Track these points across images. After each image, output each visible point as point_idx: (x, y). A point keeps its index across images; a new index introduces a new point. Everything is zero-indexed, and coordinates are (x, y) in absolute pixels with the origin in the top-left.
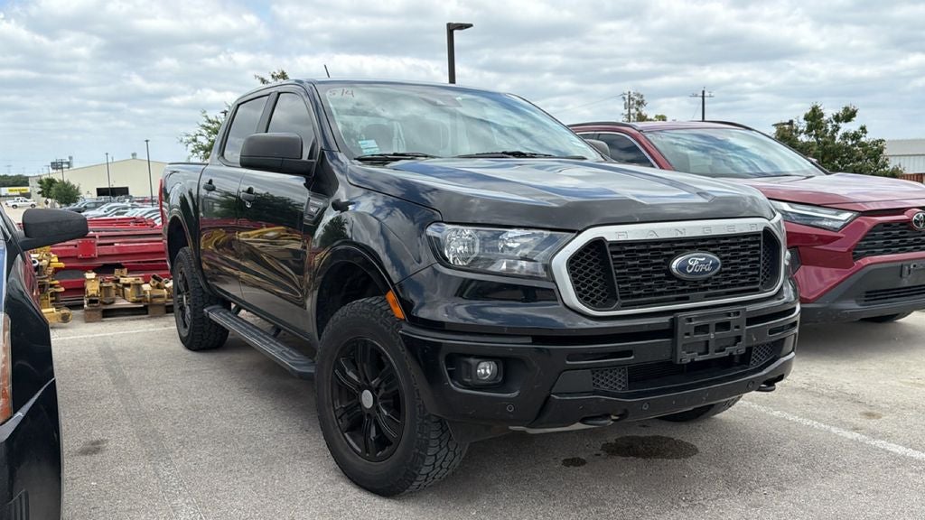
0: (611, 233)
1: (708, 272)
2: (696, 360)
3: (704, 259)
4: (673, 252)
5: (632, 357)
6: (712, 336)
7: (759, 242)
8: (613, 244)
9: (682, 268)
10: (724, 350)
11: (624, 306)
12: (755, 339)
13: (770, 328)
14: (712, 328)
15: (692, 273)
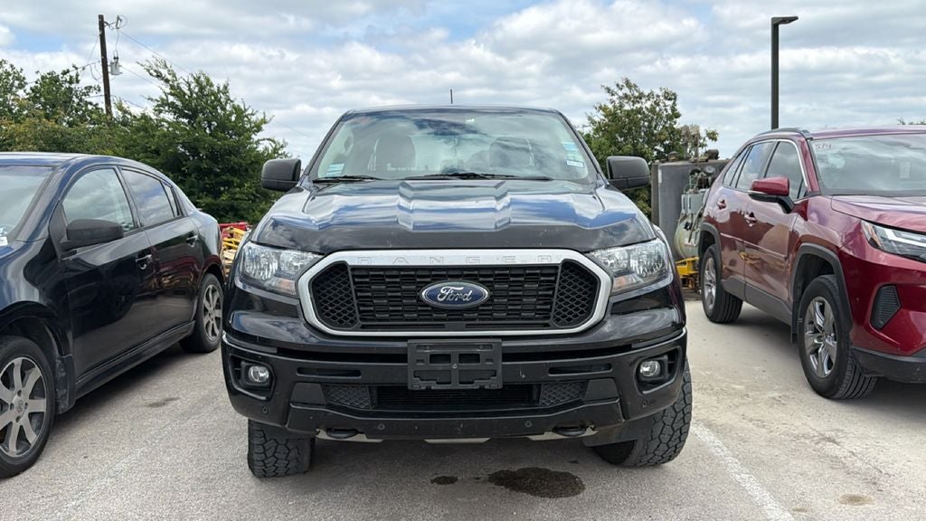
0: (354, 258)
1: (466, 302)
2: (432, 388)
3: (462, 288)
4: (429, 280)
5: (360, 377)
6: (455, 366)
7: (556, 274)
8: (354, 268)
9: (432, 296)
10: (472, 383)
11: (364, 328)
12: (523, 376)
13: (551, 366)
14: (455, 358)
15: (445, 301)
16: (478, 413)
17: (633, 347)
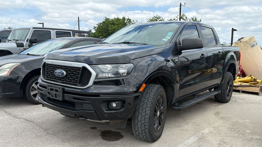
1: (60, 75)
2: (51, 97)
3: (60, 71)
4: (57, 68)
6: (54, 92)
9: (56, 73)
10: (57, 98)
12: (67, 98)
13: (73, 97)
14: (54, 90)
15: (57, 75)
16: (61, 107)
17: (100, 96)
